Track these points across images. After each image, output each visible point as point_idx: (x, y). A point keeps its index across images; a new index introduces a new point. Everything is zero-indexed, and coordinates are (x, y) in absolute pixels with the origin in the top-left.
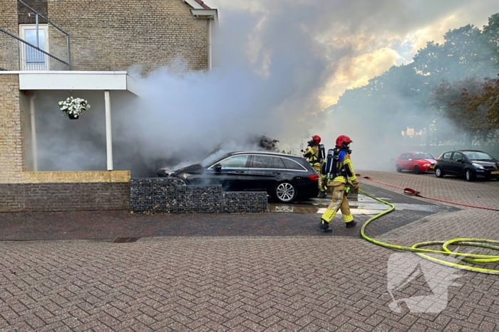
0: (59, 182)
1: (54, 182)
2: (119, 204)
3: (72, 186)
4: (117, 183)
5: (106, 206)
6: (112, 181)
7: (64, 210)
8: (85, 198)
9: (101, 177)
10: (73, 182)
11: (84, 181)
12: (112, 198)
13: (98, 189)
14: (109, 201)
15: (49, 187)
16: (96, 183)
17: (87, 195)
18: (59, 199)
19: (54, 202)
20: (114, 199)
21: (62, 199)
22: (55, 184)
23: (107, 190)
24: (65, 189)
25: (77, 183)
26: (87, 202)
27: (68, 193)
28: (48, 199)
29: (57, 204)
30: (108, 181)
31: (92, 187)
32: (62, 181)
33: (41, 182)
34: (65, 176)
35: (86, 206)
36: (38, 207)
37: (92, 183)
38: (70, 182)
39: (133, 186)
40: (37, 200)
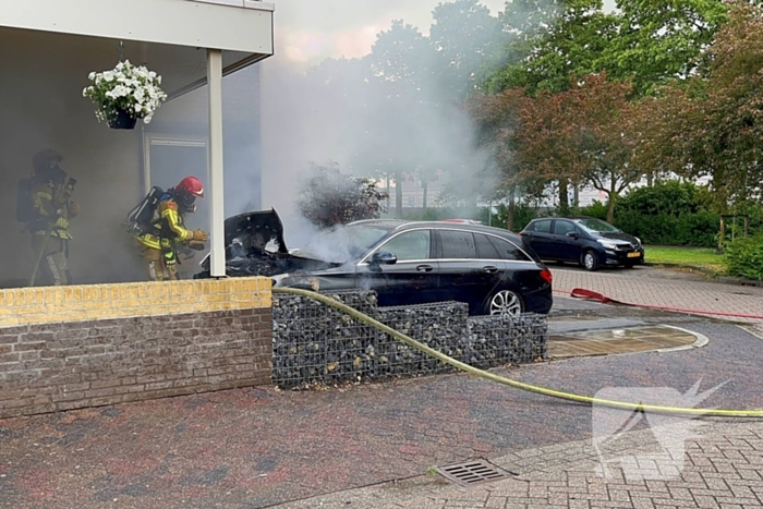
0: (81, 318)
1: (67, 320)
2: (246, 368)
3: (120, 327)
4: (244, 312)
5: (214, 380)
6: (233, 307)
7: (95, 402)
8: (159, 361)
9: (203, 297)
10: (123, 315)
11: (156, 312)
12: (231, 353)
13: (195, 333)
14: (223, 363)
15: (49, 338)
16: (188, 315)
17: (162, 352)
18: (82, 370)
19: (67, 381)
20: (235, 356)
21: (92, 370)
22: (70, 325)
23: (218, 332)
24: (101, 340)
25: (136, 319)
26: (164, 371)
27: (108, 352)
28: (46, 374)
29: (75, 386)
30: (221, 308)
31: (177, 328)
32: (90, 316)
33: (24, 323)
34: (101, 298)
35: (159, 383)
36: (13, 403)
37: (179, 317)
38: (114, 317)
39: (279, 316)
40: (11, 379)
